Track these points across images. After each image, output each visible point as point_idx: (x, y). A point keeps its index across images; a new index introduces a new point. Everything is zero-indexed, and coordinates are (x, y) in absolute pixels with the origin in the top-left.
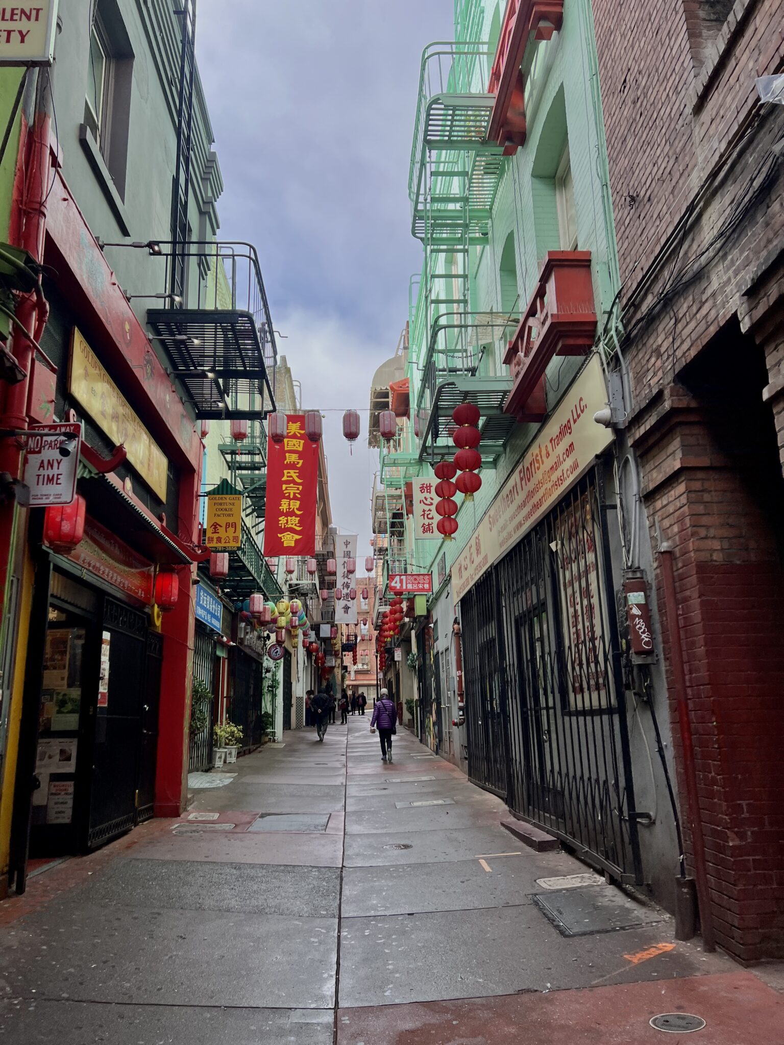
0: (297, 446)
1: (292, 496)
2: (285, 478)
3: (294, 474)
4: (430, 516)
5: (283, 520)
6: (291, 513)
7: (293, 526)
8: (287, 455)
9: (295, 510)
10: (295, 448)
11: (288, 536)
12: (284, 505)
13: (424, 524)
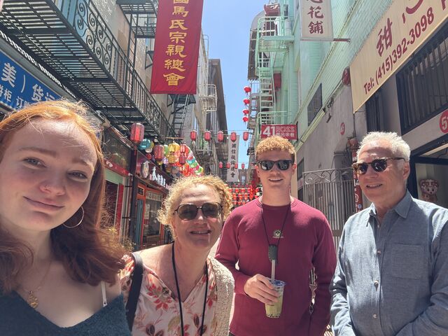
1: (177, 42)
2: (172, 27)
4: (318, 15)
5: (168, 62)
6: (176, 57)
7: (176, 68)
8: (175, 7)
9: (180, 53)
10: (182, 2)
11: (173, 77)
12: (170, 51)
13: (312, 23)
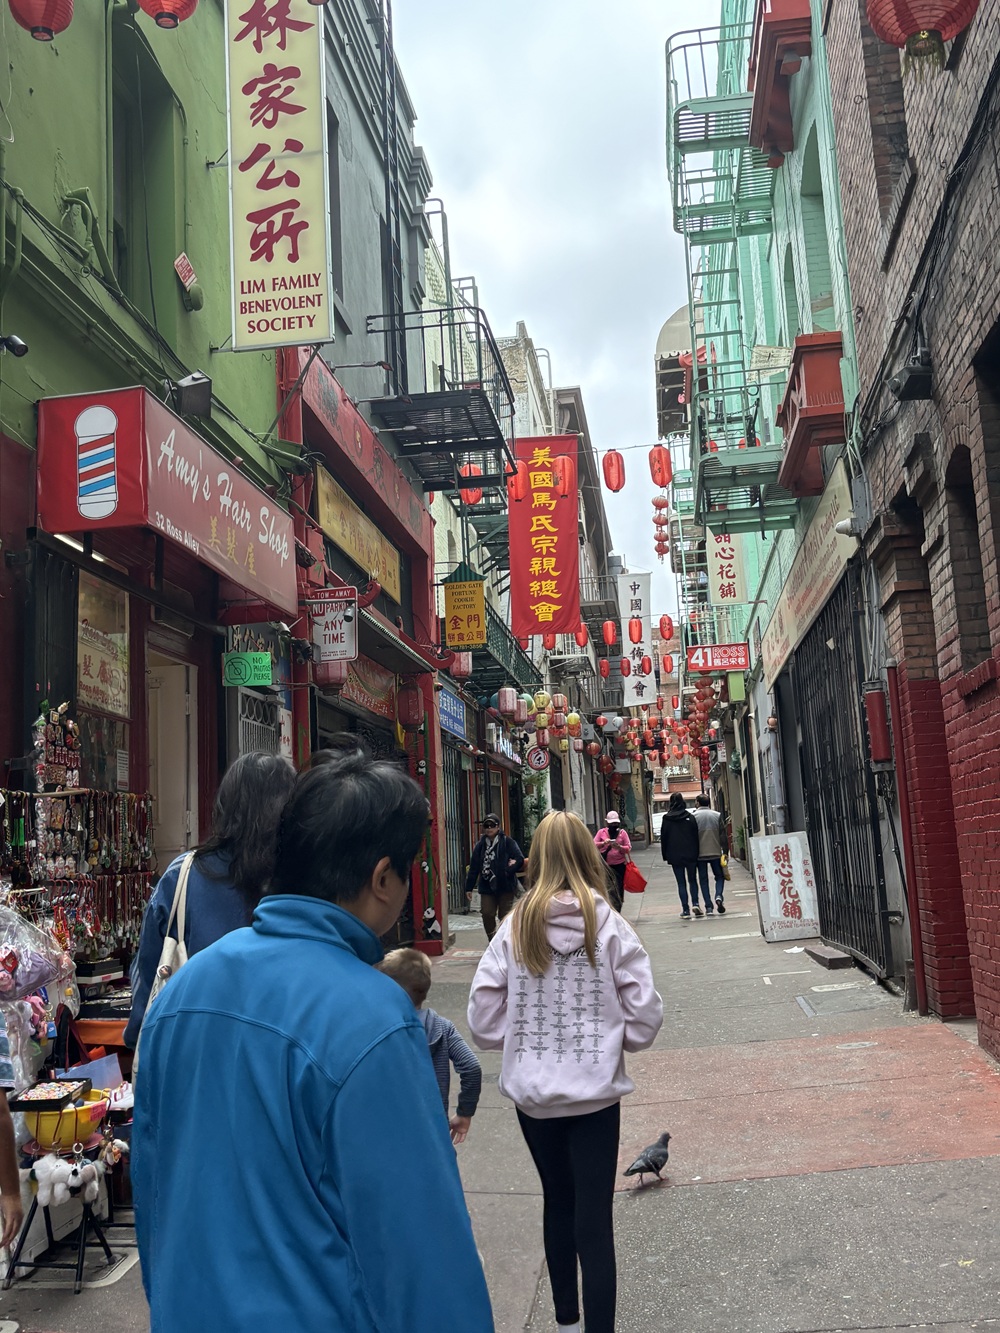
0: (547, 481)
1: (544, 553)
2: (534, 528)
3: (545, 520)
4: (729, 574)
5: (535, 586)
6: (545, 576)
7: (549, 593)
8: (535, 495)
9: (550, 570)
10: (545, 485)
11: (544, 608)
12: (535, 567)
13: (722, 585)
